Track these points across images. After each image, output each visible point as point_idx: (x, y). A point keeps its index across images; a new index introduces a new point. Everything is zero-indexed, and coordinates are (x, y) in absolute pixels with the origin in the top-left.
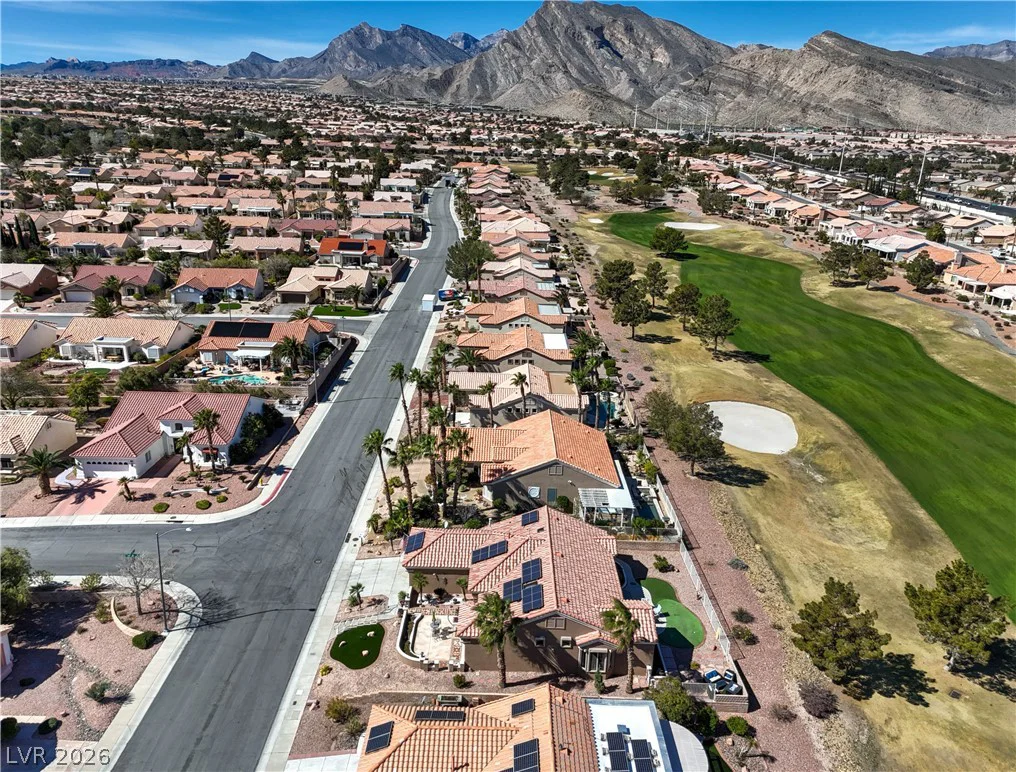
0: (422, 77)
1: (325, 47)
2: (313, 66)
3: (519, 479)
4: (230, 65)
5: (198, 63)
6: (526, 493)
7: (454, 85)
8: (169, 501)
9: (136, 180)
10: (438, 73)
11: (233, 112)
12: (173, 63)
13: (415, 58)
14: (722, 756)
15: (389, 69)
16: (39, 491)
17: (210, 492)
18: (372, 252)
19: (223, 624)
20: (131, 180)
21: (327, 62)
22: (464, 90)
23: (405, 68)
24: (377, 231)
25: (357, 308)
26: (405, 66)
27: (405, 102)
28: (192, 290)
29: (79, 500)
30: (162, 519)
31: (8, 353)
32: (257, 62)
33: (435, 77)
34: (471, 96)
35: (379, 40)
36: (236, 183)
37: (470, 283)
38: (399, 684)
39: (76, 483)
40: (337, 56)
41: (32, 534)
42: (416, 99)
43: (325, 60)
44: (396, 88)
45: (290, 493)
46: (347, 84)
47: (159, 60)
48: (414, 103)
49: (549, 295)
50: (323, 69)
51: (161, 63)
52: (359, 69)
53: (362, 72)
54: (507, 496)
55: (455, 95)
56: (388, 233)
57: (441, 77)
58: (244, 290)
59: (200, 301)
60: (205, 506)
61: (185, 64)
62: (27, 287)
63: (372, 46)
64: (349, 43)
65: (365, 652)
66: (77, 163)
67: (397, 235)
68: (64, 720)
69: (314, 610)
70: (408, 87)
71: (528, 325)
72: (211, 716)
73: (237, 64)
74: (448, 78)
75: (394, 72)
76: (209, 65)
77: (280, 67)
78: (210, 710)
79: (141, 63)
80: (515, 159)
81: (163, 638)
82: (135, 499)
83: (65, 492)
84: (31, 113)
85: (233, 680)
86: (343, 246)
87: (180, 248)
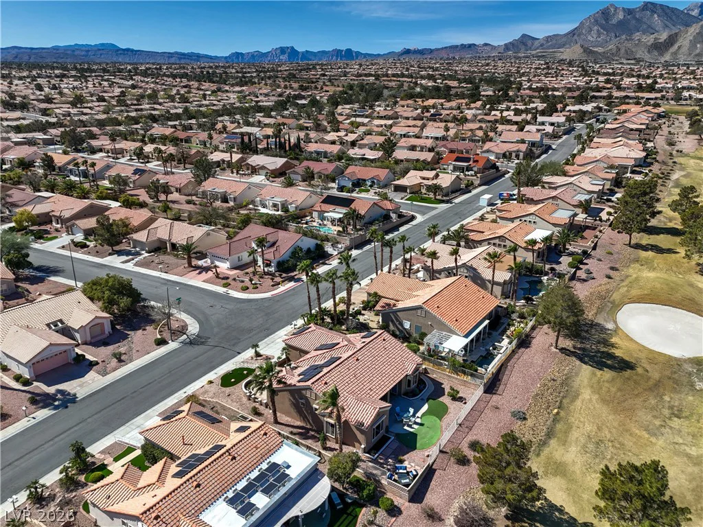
0: (648, 41)
1: (576, 25)
2: (564, 39)
3: (398, 313)
4: (506, 45)
5: (486, 45)
6: (401, 324)
7: (676, 47)
8: (233, 283)
9: (385, 117)
10: (664, 36)
11: (485, 75)
12: (470, 46)
13: (649, 27)
14: (360, 516)
15: (624, 37)
16: (187, 265)
17: (253, 282)
18: (475, 164)
19: (196, 346)
20: (382, 117)
21: (576, 36)
22: (685, 50)
23: (637, 36)
24: (499, 152)
25: (435, 199)
26: (638, 34)
27: (625, 62)
28: (347, 179)
29: (200, 273)
30: (221, 290)
31: (233, 199)
32: (525, 41)
33: (660, 41)
34: (690, 54)
35: (621, 15)
36: (439, 118)
37: (522, 189)
38: (229, 400)
39: (205, 265)
40: (584, 31)
41: (169, 283)
42: (635, 59)
43: (574, 34)
44: (623, 51)
45: (291, 293)
46: (582, 50)
47: (462, 45)
48: (633, 62)
49: (576, 204)
50: (571, 41)
51: (463, 46)
52: (599, 39)
53: (601, 41)
54: (391, 324)
55: (675, 53)
56: (507, 153)
57: (665, 41)
58: (375, 181)
59: (350, 185)
60: (245, 289)
61: (478, 46)
62: (275, 170)
63: (614, 21)
64: (596, 21)
65: (233, 380)
66: (366, 107)
67: (514, 155)
68: (101, 363)
69: (239, 353)
70: (634, 50)
71: (534, 222)
72: (150, 384)
73: (510, 43)
74: (672, 40)
75: (627, 39)
76: (492, 46)
77: (539, 43)
78: (151, 381)
79: (451, 47)
80: (684, 103)
81: (168, 343)
82: (220, 278)
83: (197, 267)
84: (369, 80)
85: (172, 372)
86: (458, 159)
87: (364, 155)
